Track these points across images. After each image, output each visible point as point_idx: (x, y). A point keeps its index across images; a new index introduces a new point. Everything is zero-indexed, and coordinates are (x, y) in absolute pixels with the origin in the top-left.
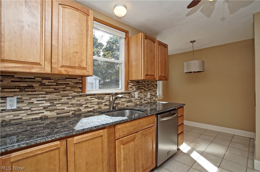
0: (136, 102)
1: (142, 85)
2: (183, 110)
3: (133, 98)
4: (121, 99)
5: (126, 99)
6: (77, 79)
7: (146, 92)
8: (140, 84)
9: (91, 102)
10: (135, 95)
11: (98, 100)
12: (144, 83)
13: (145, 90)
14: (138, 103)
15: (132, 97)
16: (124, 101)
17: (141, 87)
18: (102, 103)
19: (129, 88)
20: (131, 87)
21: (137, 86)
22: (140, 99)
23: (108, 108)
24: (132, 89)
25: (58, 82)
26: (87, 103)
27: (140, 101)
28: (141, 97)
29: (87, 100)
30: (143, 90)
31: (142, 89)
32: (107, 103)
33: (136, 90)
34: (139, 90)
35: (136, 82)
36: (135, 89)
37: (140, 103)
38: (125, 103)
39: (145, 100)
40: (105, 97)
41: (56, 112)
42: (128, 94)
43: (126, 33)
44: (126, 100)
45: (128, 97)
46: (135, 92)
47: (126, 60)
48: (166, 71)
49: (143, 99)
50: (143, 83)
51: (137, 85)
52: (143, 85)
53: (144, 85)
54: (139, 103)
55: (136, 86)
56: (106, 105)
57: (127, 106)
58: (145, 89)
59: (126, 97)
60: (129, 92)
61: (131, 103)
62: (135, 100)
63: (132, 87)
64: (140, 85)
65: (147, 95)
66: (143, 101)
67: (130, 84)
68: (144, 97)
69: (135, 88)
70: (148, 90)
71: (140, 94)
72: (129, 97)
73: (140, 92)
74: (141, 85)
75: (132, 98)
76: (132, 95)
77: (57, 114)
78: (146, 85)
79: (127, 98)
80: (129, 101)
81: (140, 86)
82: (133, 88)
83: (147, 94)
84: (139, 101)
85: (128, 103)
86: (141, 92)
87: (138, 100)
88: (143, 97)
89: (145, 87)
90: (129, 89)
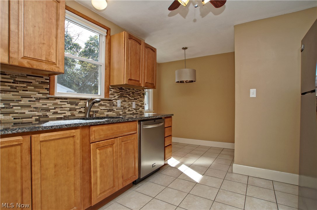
0: (119, 112)
1: (126, 93)
2: (171, 121)
3: (115, 107)
4: (100, 107)
5: (106, 107)
6: (43, 77)
7: (130, 101)
8: (123, 91)
9: (62, 108)
10: (117, 103)
11: (71, 105)
12: (128, 91)
13: (129, 99)
14: (121, 113)
15: (114, 105)
16: (104, 109)
17: (124, 95)
18: (75, 110)
19: (110, 94)
20: (113, 94)
21: (120, 94)
22: (123, 109)
23: (84, 116)
24: (113, 96)
25: (16, 79)
26: (57, 108)
27: (123, 111)
28: (124, 106)
29: (56, 104)
30: (126, 99)
31: (126, 97)
32: (82, 110)
33: (118, 98)
34: (123, 98)
35: (118, 88)
36: (117, 97)
37: (123, 113)
38: (105, 112)
39: (129, 110)
40: (80, 102)
41: (12, 117)
42: (108, 102)
43: (107, 31)
44: (105, 108)
45: (109, 105)
46: (117, 100)
47: (107, 62)
48: (153, 78)
49: (127, 109)
50: (127, 90)
51: (120, 92)
52: (128, 92)
53: (128, 93)
54: (122, 113)
55: (118, 93)
56: (80, 112)
57: (107, 115)
58: (129, 97)
59: (106, 105)
60: (109, 99)
61: (112, 112)
62: (117, 109)
63: (114, 93)
64: (123, 92)
65: (132, 105)
66: (126, 111)
67: (111, 91)
68: (128, 107)
69: (117, 95)
70: (133, 99)
71: (123, 103)
72: (110, 105)
73: (123, 100)
74: (125, 92)
75: (114, 107)
76: (113, 103)
77: (14, 119)
78: (131, 93)
79: (107, 106)
80: (109, 109)
81: (123, 94)
82: (114, 95)
83: (131, 103)
84: (122, 111)
85: (108, 112)
86: (125, 101)
87: (121, 110)
88: (127, 107)
89: (129, 95)
90: (110, 96)
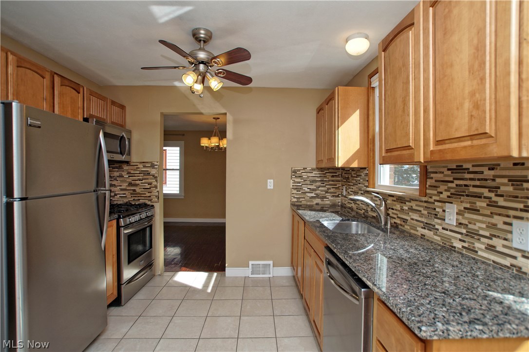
0: (449, 239)
1: (478, 183)
3: (439, 221)
4: (410, 213)
5: (420, 217)
7: (500, 215)
8: (467, 176)
10: (444, 211)
12: (488, 173)
13: (492, 204)
14: (458, 245)
15: (436, 215)
16: (417, 220)
17: (472, 189)
19: (427, 186)
20: (435, 187)
21: (453, 185)
22: (467, 235)
24: (435, 192)
27: (464, 241)
28: (470, 226)
30: (481, 204)
31: (479, 196)
33: (448, 197)
35: (449, 170)
36: (445, 195)
37: (463, 247)
38: (419, 227)
39: (491, 248)
42: (425, 204)
44: (419, 219)
45: (425, 212)
46: (445, 202)
49: (483, 240)
50: (482, 173)
51: (454, 179)
52: (486, 180)
53: (490, 183)
54: (461, 247)
55: (450, 185)
57: (422, 235)
58: (495, 199)
59: (420, 211)
61: (432, 233)
62: (443, 229)
63: (437, 184)
64: (466, 179)
65: (511, 232)
67: (432, 178)
68: (487, 234)
69: (446, 190)
71: (467, 215)
72: (428, 213)
73: (468, 206)
74: (471, 179)
75: (436, 220)
76: (435, 209)
79: (423, 214)
80: (426, 223)
81: (466, 186)
82: (439, 190)
83: (505, 223)
84: (460, 240)
85: (424, 228)
86: (475, 211)
87: (459, 236)
88: (481, 232)
89: (494, 189)
90: (428, 191)
